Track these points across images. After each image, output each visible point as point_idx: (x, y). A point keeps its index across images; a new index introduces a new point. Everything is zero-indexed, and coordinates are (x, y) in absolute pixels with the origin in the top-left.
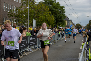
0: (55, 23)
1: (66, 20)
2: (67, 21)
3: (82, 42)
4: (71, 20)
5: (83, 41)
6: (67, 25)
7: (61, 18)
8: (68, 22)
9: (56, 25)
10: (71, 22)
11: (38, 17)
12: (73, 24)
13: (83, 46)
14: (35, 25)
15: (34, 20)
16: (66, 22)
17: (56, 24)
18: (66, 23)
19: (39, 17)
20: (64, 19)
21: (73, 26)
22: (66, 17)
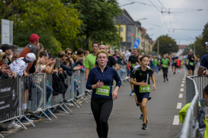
0: (81, 34)
1: (123, 23)
2: (124, 27)
3: (180, 100)
4: (138, 23)
5: (181, 96)
6: (124, 40)
8: (127, 30)
9: (87, 41)
10: (141, 29)
11: (22, 11)
12: (147, 37)
14: (8, 40)
15: (4, 21)
16: (121, 30)
17: (85, 37)
18: (123, 35)
19: (25, 11)
20: (114, 20)
21: (147, 42)
22: (120, 11)
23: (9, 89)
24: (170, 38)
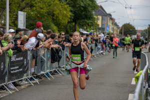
0: (71, 22)
1: (100, 15)
2: (100, 17)
4: (110, 15)
6: (100, 26)
7: (85, 8)
8: (102, 19)
9: (75, 26)
10: (111, 19)
11: (32, 6)
12: (116, 24)
13: (137, 78)
14: (23, 25)
15: (20, 12)
16: (98, 19)
17: (74, 24)
18: (99, 22)
20: (94, 13)
21: (115, 28)
22: (98, 6)
23: (22, 58)
24: (131, 25)
